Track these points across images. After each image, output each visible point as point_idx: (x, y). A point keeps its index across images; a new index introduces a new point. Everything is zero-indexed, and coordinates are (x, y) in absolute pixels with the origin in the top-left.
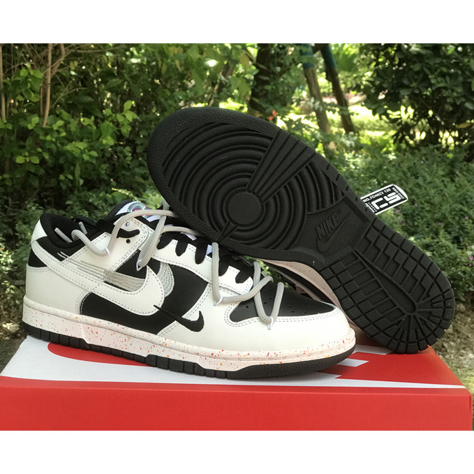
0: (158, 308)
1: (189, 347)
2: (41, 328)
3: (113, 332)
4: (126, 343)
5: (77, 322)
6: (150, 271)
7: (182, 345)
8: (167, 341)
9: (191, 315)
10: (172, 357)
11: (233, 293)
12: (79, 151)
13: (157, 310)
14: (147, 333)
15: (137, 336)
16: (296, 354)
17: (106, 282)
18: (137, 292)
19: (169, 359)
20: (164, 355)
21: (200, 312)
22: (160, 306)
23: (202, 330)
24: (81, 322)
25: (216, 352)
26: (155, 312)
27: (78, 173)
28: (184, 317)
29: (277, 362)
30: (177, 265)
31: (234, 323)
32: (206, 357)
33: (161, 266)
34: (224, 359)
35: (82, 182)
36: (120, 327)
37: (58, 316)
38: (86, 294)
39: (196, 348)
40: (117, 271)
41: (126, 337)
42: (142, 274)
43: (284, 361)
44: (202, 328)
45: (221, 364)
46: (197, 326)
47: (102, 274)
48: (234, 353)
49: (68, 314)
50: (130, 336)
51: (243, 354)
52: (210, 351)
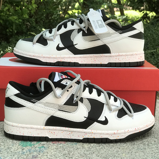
0: (86, 118)
1: (103, 132)
2: (23, 135)
3: (63, 131)
4: (70, 135)
5: (44, 129)
6: (79, 103)
7: (100, 132)
8: (93, 131)
9: (102, 118)
10: (96, 137)
11: (115, 106)
12: (14, 20)
13: (86, 119)
14: (81, 129)
15: (76, 131)
16: (144, 127)
17: (59, 110)
18: (75, 112)
19: (94, 138)
20: (92, 137)
21: (105, 116)
22: (87, 117)
23: (108, 124)
24: (46, 129)
25: (116, 132)
26: (85, 120)
27: (14, 28)
28: (99, 119)
29: (138, 131)
30: (91, 98)
31: (119, 119)
32: (111, 134)
33: (84, 100)
34: (119, 134)
35: (16, 32)
36: (67, 129)
37: (33, 128)
38: (49, 116)
39: (106, 132)
40: (64, 105)
41: (70, 132)
42: (76, 104)
43: (141, 130)
44: (108, 123)
45: (118, 136)
46: (105, 122)
47: (57, 107)
48: (123, 131)
49: (39, 127)
50: (72, 132)
51: (126, 130)
52: (113, 132)
